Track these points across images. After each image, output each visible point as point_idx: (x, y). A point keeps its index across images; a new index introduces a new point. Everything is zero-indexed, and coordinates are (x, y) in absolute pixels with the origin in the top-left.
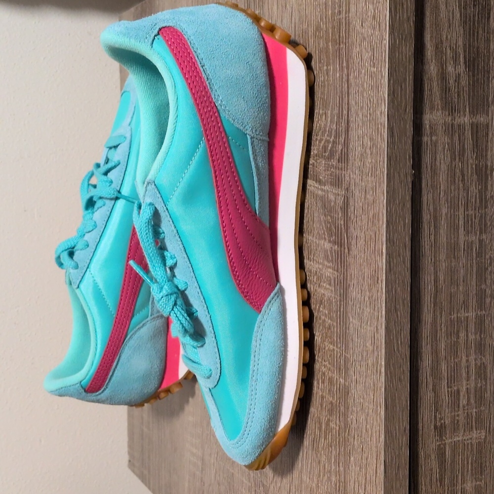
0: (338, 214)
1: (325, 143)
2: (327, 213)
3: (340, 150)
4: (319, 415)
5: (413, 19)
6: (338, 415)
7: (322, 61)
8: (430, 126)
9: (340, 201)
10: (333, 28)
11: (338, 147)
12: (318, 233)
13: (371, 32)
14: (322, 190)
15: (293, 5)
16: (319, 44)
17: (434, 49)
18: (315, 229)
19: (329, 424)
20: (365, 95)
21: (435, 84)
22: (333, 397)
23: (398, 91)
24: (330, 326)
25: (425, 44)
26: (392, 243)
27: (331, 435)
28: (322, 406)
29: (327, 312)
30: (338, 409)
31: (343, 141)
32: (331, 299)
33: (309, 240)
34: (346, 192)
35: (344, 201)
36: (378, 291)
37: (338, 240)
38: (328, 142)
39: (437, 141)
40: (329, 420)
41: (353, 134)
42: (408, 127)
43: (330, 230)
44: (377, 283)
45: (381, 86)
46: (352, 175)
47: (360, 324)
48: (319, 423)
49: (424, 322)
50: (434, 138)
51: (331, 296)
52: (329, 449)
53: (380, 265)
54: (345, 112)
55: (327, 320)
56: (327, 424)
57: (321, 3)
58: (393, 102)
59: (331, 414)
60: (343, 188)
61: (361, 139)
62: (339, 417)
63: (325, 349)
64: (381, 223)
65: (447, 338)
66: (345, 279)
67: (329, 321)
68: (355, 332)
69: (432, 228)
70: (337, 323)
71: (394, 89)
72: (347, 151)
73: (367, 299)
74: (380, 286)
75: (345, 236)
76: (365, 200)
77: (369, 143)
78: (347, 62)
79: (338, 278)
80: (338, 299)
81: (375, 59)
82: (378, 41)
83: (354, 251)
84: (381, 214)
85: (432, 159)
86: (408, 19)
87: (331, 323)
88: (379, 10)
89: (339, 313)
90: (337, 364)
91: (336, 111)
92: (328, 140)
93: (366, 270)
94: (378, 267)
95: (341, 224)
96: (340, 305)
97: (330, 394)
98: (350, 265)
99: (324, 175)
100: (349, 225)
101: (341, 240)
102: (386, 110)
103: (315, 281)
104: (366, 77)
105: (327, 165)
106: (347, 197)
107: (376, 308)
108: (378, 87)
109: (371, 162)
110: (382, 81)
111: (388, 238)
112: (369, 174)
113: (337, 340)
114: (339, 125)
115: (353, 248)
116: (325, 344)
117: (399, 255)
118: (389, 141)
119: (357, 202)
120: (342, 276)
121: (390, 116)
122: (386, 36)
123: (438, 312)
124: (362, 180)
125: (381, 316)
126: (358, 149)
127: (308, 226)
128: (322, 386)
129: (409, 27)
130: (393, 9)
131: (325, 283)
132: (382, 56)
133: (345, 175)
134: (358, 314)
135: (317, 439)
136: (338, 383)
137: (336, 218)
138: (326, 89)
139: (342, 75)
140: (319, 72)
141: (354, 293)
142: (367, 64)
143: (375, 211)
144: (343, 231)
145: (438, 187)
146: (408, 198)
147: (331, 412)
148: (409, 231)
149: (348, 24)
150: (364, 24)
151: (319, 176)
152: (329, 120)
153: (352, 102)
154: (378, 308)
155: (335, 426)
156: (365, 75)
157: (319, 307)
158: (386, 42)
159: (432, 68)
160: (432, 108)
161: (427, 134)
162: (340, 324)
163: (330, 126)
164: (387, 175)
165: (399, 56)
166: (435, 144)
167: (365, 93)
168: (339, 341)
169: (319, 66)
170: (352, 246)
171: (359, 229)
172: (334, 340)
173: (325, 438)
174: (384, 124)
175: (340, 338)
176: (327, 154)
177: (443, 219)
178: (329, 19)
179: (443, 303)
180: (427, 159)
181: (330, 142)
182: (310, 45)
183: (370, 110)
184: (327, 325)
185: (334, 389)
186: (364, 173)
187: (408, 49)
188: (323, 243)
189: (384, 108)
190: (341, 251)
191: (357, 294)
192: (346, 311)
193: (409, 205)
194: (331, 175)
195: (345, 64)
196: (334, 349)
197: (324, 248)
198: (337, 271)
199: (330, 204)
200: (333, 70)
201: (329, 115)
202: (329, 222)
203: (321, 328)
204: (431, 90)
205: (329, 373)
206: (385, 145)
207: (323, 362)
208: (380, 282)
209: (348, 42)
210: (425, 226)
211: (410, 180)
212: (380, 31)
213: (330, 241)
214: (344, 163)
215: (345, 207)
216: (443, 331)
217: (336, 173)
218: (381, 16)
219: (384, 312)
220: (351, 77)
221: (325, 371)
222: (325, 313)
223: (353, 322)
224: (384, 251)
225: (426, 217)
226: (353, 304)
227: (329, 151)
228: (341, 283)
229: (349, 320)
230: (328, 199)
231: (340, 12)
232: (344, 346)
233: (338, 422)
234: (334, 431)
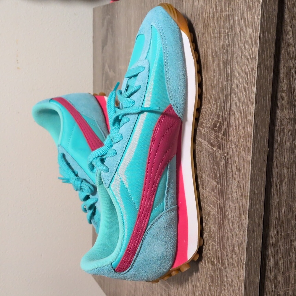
0: (221, 167)
1: (215, 122)
2: (215, 164)
3: (224, 129)
4: (205, 281)
5: (273, 57)
6: (216, 285)
7: (216, 72)
8: (280, 120)
9: (223, 159)
10: (223, 53)
11: (223, 127)
12: (209, 174)
13: (247, 63)
14: (212, 149)
15: (199, 32)
16: (214, 61)
17: (286, 73)
18: (207, 171)
19: (211, 288)
20: (241, 100)
21: (285, 94)
22: (214, 273)
23: (262, 101)
25: (280, 71)
26: (253, 192)
28: (207, 276)
29: (212, 222)
30: (217, 281)
31: (226, 123)
32: (215, 215)
33: (203, 176)
34: (227, 155)
35: (225, 160)
36: (243, 220)
37: (221, 182)
38: (217, 122)
39: (284, 129)
40: (211, 285)
41: (232, 121)
42: (266, 122)
43: (216, 174)
44: (243, 214)
45: (251, 98)
46: (231, 146)
47: (232, 236)
48: (205, 285)
49: (270, 237)
50: (282, 127)
53: (246, 204)
54: (228, 107)
55: (212, 227)
56: (210, 287)
57: (217, 36)
58: (258, 108)
59: (212, 283)
60: (225, 152)
61: (238, 126)
62: (217, 285)
63: (210, 243)
64: (247, 180)
65: (284, 245)
66: (224, 206)
67: (213, 228)
68: (229, 239)
69: (278, 181)
70: (218, 230)
71: (259, 100)
72: (229, 130)
73: (236, 222)
74: (245, 217)
75: (225, 181)
76: (238, 163)
77: (242, 130)
78: (231, 77)
79: (219, 205)
80: (219, 216)
81: (248, 80)
82: (251, 70)
83: (230, 191)
84: (247, 174)
85: (280, 140)
86: (270, 57)
87: (214, 230)
88: (252, 51)
89: (219, 225)
90: (217, 255)
91: (223, 105)
92: (217, 121)
93: (237, 205)
94: (244, 206)
95: (223, 173)
96: (220, 221)
97: (212, 271)
98: (227, 198)
99: (214, 141)
100: (228, 175)
101: (223, 182)
102: (254, 113)
103: (206, 202)
104: (242, 89)
105: (216, 136)
106: (227, 158)
107: (242, 229)
108: (249, 97)
109: (243, 141)
110: (252, 95)
111: (251, 189)
112: (242, 148)
114: (224, 114)
115: (230, 189)
116: (210, 241)
117: (257, 199)
118: (255, 131)
119: (233, 163)
120: (222, 204)
121: (255, 117)
122: (256, 68)
123: (280, 231)
124: (237, 151)
125: (245, 235)
126: (235, 131)
127: (203, 168)
129: (271, 62)
130: (261, 52)
131: (212, 205)
132: (252, 79)
133: (226, 144)
134: (231, 230)
135: (203, 294)
136: (217, 266)
137: (220, 168)
138: (217, 90)
139: (228, 84)
140: (213, 78)
141: (229, 216)
142: (243, 82)
143: (244, 172)
144: (224, 177)
145: (284, 156)
146: (265, 165)
147: (212, 281)
148: (264, 185)
149: (233, 54)
150: (242, 57)
151: (211, 140)
152: (218, 108)
153: (233, 102)
154: (243, 230)
155: (214, 290)
156: (242, 88)
157: (208, 218)
158: (256, 71)
159: (283, 85)
160: (282, 109)
161: (278, 125)
162: (220, 232)
163: (219, 112)
164: (252, 152)
165: (263, 80)
166: (283, 131)
167: (241, 99)
168: (218, 241)
169: (214, 74)
170: (229, 188)
171: (233, 179)
172: (216, 240)
174: (252, 121)
175: (219, 240)
176: (216, 129)
177: (285, 175)
178: (221, 48)
179: (283, 225)
180: (277, 140)
181: (218, 122)
182: (209, 60)
183: (243, 110)
184: (212, 230)
185: (214, 268)
186: (238, 147)
187: (269, 76)
188: (211, 181)
189: (252, 111)
190: (222, 189)
191: (231, 217)
192: (224, 225)
193: (265, 169)
194: (218, 142)
195: (229, 78)
196: (215, 245)
197: (212, 184)
198: (220, 200)
199: (217, 159)
200: (222, 79)
201: (219, 105)
202: (216, 170)
204: (282, 98)
205: (212, 258)
206: (252, 134)
207: (209, 251)
208: (245, 214)
209: (232, 65)
210: (274, 180)
211: (266, 154)
212: (252, 64)
213: (215, 181)
214: (227, 137)
215: (226, 163)
216: (282, 241)
217: (221, 142)
218: (253, 55)
219: (246, 233)
220: (233, 87)
221: (209, 256)
222: (211, 223)
223: (228, 233)
224: (248, 197)
225: (275, 174)
226: (228, 223)
227: (217, 127)
228: (221, 208)
229: (225, 231)
230: (216, 156)
231: (228, 45)
232: (221, 245)
233: (216, 288)
234: (214, 293)
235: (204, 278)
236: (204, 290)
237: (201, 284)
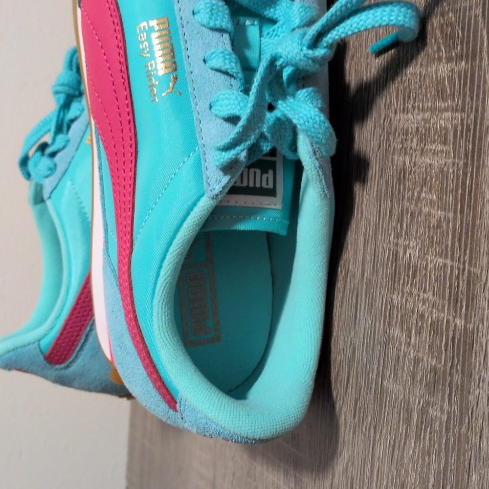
4: (407, 396)
6: (447, 392)
19: (427, 412)
22: (439, 358)
24: (439, 222)
27: (430, 433)
28: (413, 377)
29: (435, 197)
30: (449, 379)
32: (445, 169)
40: (428, 403)
48: (407, 410)
51: (445, 165)
52: (424, 460)
55: (433, 212)
56: (423, 412)
59: (432, 393)
62: (450, 395)
63: (426, 268)
66: (479, 120)
67: (439, 213)
70: (455, 212)
79: (462, 124)
80: (461, 163)
87: (443, 216)
90: (450, 293)
96: (465, 174)
97: (432, 354)
113: (453, 244)
116: (427, 260)
128: (415, 340)
131: (434, 142)
135: (400, 441)
136: (452, 328)
147: (432, 388)
155: (439, 414)
157: (420, 193)
168: (457, 244)
172: (447, 246)
173: (418, 437)
175: (460, 240)
184: (433, 221)
185: (441, 341)
196: (445, 265)
203: (421, 230)
205: (431, 313)
207: (421, 294)
221: (424, 311)
222: (431, 201)
228: (468, 130)
232: (468, 252)
233: (446, 406)
234: (437, 423)
235: (404, 388)
236: (402, 428)
237: (395, 410)
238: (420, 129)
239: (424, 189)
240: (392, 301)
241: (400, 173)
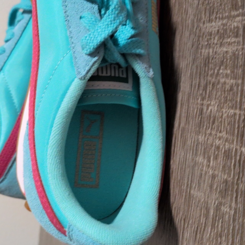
4: (206, 199)
6: (235, 196)
19: (220, 209)
22: (229, 174)
24: (231, 87)
27: (222, 223)
28: (211, 187)
29: (229, 72)
30: (236, 187)
32: (237, 53)
40: (220, 204)
48: (206, 208)
51: (237, 50)
52: (217, 240)
55: (227, 81)
56: (218, 209)
59: (223, 197)
62: (236, 197)
63: (222, 117)
87: (234, 83)
90: (238, 131)
97: (225, 171)
113: (241, 100)
116: (222, 112)
128: (213, 163)
131: (229, 37)
135: (201, 228)
136: (239, 154)
147: (224, 193)
155: (228, 210)
157: (219, 70)
172: (236, 102)
173: (213, 226)
184: (228, 87)
185: (231, 163)
196: (235, 114)
203: (219, 93)
205: (225, 145)
207: (218, 134)
221: (219, 144)
233: (233, 205)
234: (227, 216)
235: (205, 194)
236: (203, 220)
237: (198, 208)
238: (220, 31)
239: (222, 68)
240: (198, 140)
241: (206, 60)
